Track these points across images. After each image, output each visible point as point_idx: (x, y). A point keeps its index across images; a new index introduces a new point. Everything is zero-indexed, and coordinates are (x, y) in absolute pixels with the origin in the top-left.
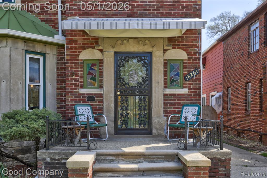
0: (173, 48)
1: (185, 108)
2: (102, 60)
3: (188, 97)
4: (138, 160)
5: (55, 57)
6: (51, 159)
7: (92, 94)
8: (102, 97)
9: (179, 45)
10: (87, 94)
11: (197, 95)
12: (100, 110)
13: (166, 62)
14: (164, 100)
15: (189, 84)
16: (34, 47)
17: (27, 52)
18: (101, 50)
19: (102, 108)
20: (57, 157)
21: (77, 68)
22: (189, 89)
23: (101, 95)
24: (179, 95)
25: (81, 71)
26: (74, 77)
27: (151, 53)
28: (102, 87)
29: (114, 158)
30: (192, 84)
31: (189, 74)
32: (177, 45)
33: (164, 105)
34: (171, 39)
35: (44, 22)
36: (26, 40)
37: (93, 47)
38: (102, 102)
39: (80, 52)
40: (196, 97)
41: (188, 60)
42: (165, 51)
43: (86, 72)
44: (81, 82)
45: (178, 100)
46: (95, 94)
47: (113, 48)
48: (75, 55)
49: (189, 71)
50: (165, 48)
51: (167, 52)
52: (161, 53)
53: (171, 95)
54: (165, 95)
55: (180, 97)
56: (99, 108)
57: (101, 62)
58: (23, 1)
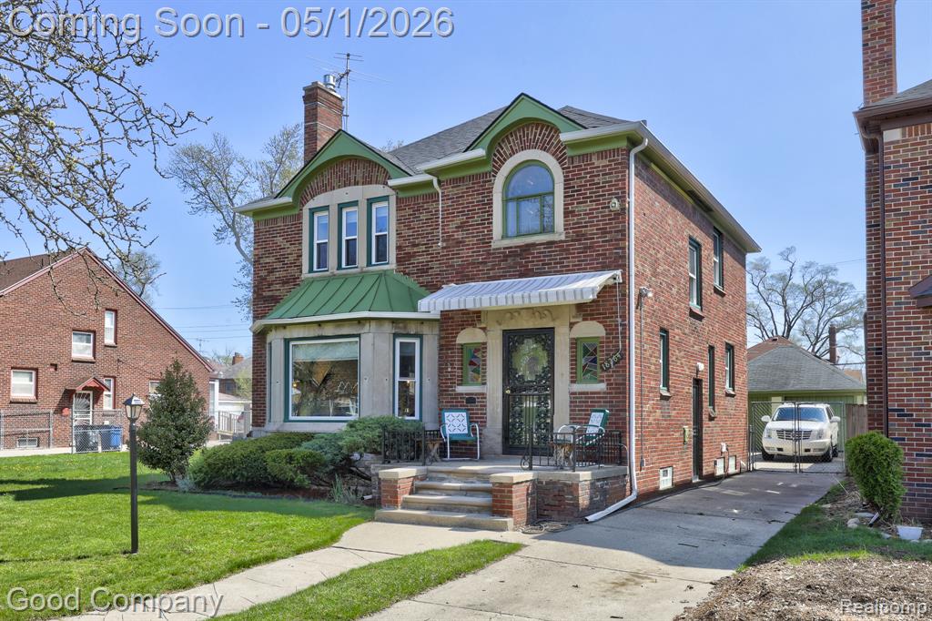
0: (584, 320)
2: (485, 343)
3: (606, 398)
4: (471, 480)
5: (436, 338)
7: (472, 394)
8: (485, 398)
9: (593, 315)
10: (466, 394)
11: (620, 393)
12: (483, 418)
13: (574, 343)
14: (571, 402)
15: (607, 376)
16: (405, 327)
17: (396, 336)
18: (484, 329)
19: (485, 414)
21: (453, 357)
22: (608, 385)
23: (483, 395)
24: (592, 393)
25: (458, 361)
26: (449, 370)
27: (552, 329)
28: (484, 384)
29: (445, 476)
30: (612, 376)
31: (607, 359)
32: (588, 315)
33: (571, 410)
34: (580, 307)
35: (424, 288)
36: (394, 321)
37: (474, 325)
38: (485, 406)
39: (457, 333)
40: (619, 397)
41: (607, 338)
42: (572, 325)
43: (466, 362)
44: (458, 376)
45: (591, 402)
46: (476, 394)
47: (500, 324)
48: (452, 337)
49: (607, 355)
50: (573, 320)
51: (575, 327)
52: (566, 329)
53: (580, 393)
54: (572, 394)
55: (594, 398)
56: (481, 414)
57: (482, 347)
58: (399, 260)
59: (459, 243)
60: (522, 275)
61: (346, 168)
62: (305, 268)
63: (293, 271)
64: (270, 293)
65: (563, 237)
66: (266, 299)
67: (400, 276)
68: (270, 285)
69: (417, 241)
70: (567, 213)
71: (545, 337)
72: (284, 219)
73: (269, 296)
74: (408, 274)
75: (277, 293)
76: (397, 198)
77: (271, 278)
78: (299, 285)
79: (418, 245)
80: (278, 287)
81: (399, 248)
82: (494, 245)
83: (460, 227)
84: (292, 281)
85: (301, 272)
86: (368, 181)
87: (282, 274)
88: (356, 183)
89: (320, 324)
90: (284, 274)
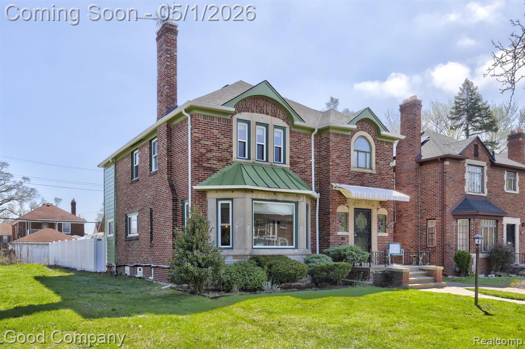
0: (382, 208)
1: (391, 245)
2: (348, 213)
3: (388, 239)
6: (375, 272)
7: (343, 236)
8: (348, 238)
10: (341, 236)
13: (378, 216)
14: (378, 240)
15: (388, 230)
18: (348, 206)
20: (377, 271)
21: (335, 218)
22: (388, 233)
23: (347, 236)
24: (384, 237)
27: (370, 210)
28: (348, 231)
30: (390, 230)
31: (388, 224)
32: (383, 206)
33: (378, 244)
34: (381, 202)
37: (344, 204)
38: (348, 241)
39: (337, 207)
41: (388, 216)
42: (378, 209)
44: (338, 227)
46: (345, 236)
47: (354, 205)
48: (334, 208)
49: (388, 222)
50: (378, 207)
52: (376, 210)
53: (380, 237)
54: (378, 237)
55: (385, 239)
57: (347, 215)
58: (291, 164)
59: (338, 164)
60: (361, 185)
61: (261, 103)
62: (235, 155)
63: (226, 154)
64: (209, 165)
65: (375, 173)
66: (205, 169)
67: (291, 172)
68: (208, 160)
69: (300, 156)
70: (377, 163)
71: (368, 213)
72: (219, 119)
73: (208, 167)
74: (295, 172)
75: (215, 166)
76: (290, 130)
77: (209, 155)
78: (230, 164)
79: (300, 158)
80: (215, 162)
81: (291, 157)
82: (352, 169)
83: (338, 157)
84: (227, 161)
85: (232, 156)
86: (274, 115)
87: (218, 154)
88: (267, 114)
89: (275, 193)
90: (220, 155)
